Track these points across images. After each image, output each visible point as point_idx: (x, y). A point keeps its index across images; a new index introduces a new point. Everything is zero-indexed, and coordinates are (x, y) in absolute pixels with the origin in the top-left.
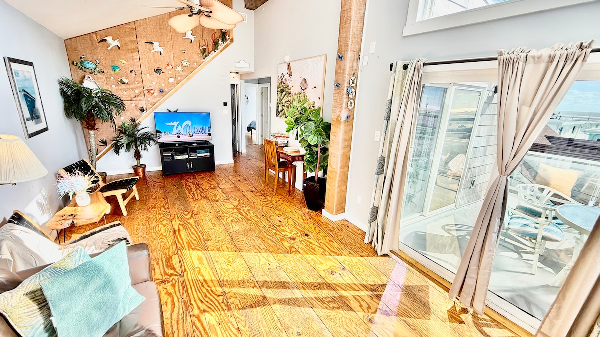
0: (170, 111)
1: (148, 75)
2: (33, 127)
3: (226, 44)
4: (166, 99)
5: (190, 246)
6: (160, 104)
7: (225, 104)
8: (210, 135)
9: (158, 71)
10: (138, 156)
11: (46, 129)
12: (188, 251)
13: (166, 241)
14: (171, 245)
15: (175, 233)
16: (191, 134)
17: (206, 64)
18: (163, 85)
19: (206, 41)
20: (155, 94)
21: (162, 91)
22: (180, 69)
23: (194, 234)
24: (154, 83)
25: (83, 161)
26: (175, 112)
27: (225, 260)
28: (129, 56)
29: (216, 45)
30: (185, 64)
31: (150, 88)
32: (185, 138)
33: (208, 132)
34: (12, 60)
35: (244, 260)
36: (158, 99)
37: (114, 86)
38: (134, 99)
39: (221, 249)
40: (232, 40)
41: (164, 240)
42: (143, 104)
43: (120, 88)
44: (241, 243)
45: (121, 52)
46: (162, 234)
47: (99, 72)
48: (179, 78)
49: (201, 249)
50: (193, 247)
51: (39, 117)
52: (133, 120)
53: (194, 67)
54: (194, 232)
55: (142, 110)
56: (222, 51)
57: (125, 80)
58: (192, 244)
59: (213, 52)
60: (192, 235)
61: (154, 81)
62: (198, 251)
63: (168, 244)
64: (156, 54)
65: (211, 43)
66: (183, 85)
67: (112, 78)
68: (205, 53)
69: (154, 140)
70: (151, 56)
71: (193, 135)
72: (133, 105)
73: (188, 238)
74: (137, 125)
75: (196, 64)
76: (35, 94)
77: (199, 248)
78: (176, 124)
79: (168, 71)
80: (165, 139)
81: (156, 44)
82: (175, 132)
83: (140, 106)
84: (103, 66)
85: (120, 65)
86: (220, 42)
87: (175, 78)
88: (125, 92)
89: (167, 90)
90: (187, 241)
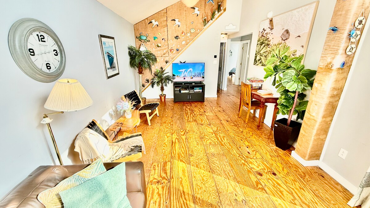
0: (181, 63)
1: (171, 40)
2: (111, 72)
3: (220, 13)
4: (180, 55)
5: (179, 158)
6: (176, 58)
7: (215, 57)
8: (203, 78)
9: (177, 37)
10: (162, 89)
11: (118, 74)
12: (177, 161)
13: (166, 149)
14: (168, 153)
15: (172, 144)
16: (192, 77)
17: (206, 29)
18: (179, 46)
19: (207, 13)
20: (174, 52)
21: (178, 50)
22: (189, 35)
23: (183, 148)
24: (174, 45)
25: (134, 91)
26: (184, 63)
27: (200, 177)
28: (162, 30)
29: (213, 14)
30: (192, 31)
31: (171, 49)
32: (188, 80)
33: (202, 76)
34: (102, 36)
35: (214, 183)
36: (175, 55)
37: (154, 49)
38: (163, 56)
39: (199, 166)
40: (225, 10)
41: (165, 148)
42: (167, 59)
43: (157, 49)
44: (214, 165)
45: (159, 28)
46: (165, 143)
47: (148, 41)
48: (188, 41)
49: (185, 162)
50: (181, 159)
51: (114, 67)
52: (162, 68)
53: (198, 32)
54: (184, 146)
55: (167, 62)
56: (216, 19)
57: (159, 45)
58: (181, 157)
59: (211, 20)
60: (182, 148)
61: (174, 44)
62: (184, 164)
63: (166, 151)
64: (176, 27)
65: (210, 14)
66: (190, 45)
67: (153, 44)
68: (205, 22)
69: (171, 80)
70: (174, 28)
71: (193, 78)
72: (162, 59)
73: (179, 150)
74: (163, 71)
75: (199, 30)
76: (114, 54)
77: (184, 161)
78: (183, 70)
79: (182, 37)
80: (177, 80)
81: (177, 20)
82: (183, 75)
83: (165, 60)
84: (149, 37)
85: (158, 36)
86: (216, 12)
87: (186, 41)
88: (159, 52)
89: (180, 49)
90: (178, 153)
